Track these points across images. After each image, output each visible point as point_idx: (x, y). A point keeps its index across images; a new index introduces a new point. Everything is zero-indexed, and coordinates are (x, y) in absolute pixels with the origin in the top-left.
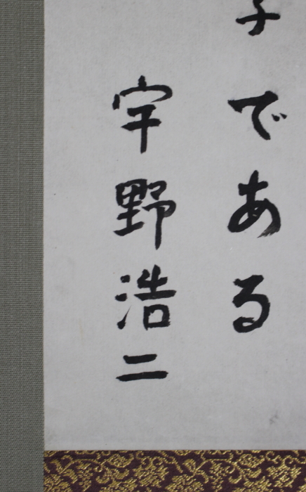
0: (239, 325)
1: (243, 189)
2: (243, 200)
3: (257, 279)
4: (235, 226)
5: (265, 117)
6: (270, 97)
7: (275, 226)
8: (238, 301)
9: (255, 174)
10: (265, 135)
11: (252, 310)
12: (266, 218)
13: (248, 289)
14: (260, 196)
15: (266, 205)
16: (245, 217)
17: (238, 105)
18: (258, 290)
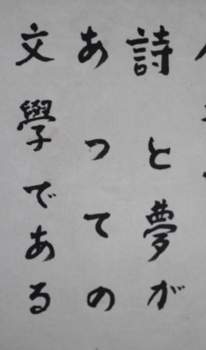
0: (34, 310)
1: (33, 236)
2: (33, 242)
3: (42, 285)
4: (29, 256)
5: (44, 195)
6: (46, 185)
7: (52, 255)
8: (33, 297)
9: (40, 228)
10: (44, 206)
11: (40, 301)
12: (46, 251)
13: (37, 290)
14: (43, 239)
15: (46, 244)
16: (34, 251)
17: (29, 190)
18: (43, 291)
